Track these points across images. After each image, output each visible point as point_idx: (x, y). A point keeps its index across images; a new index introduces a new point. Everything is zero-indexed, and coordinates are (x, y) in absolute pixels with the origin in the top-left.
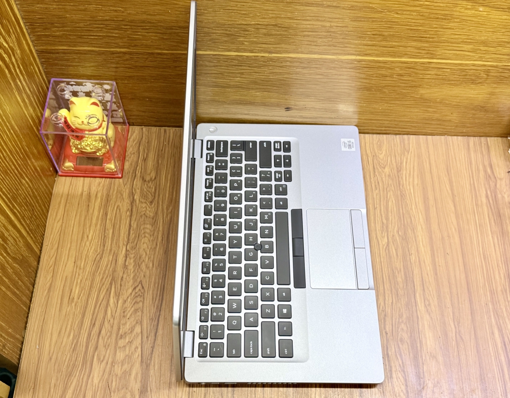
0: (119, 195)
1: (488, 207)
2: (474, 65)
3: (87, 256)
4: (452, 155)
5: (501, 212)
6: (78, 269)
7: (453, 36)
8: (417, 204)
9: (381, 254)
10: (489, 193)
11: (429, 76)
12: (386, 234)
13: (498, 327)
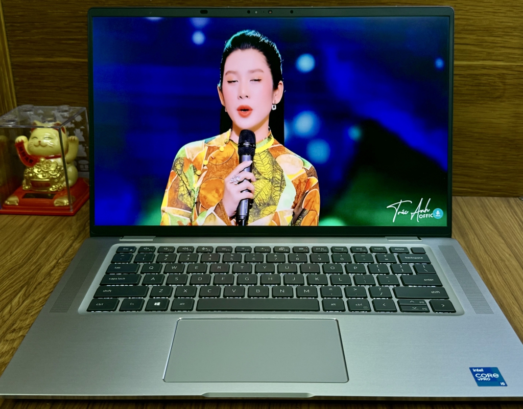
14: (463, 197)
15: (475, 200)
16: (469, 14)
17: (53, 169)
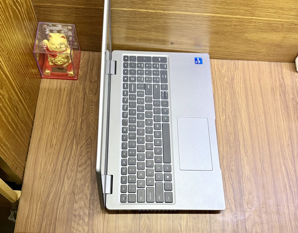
0: (77, 90)
1: (280, 101)
2: (275, 21)
3: (60, 122)
4: (262, 72)
5: (288, 103)
6: (55, 130)
7: (264, 4)
8: (242, 98)
9: (222, 125)
10: (281, 93)
11: (251, 27)
12: (225, 114)
13: (284, 165)
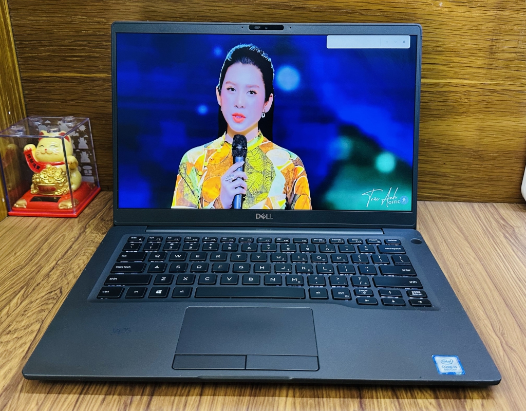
0: (69, 228)
2: (452, 85)
4: (456, 213)
14: (432, 202)
15: (442, 205)
16: (438, 36)
17: (58, 174)
